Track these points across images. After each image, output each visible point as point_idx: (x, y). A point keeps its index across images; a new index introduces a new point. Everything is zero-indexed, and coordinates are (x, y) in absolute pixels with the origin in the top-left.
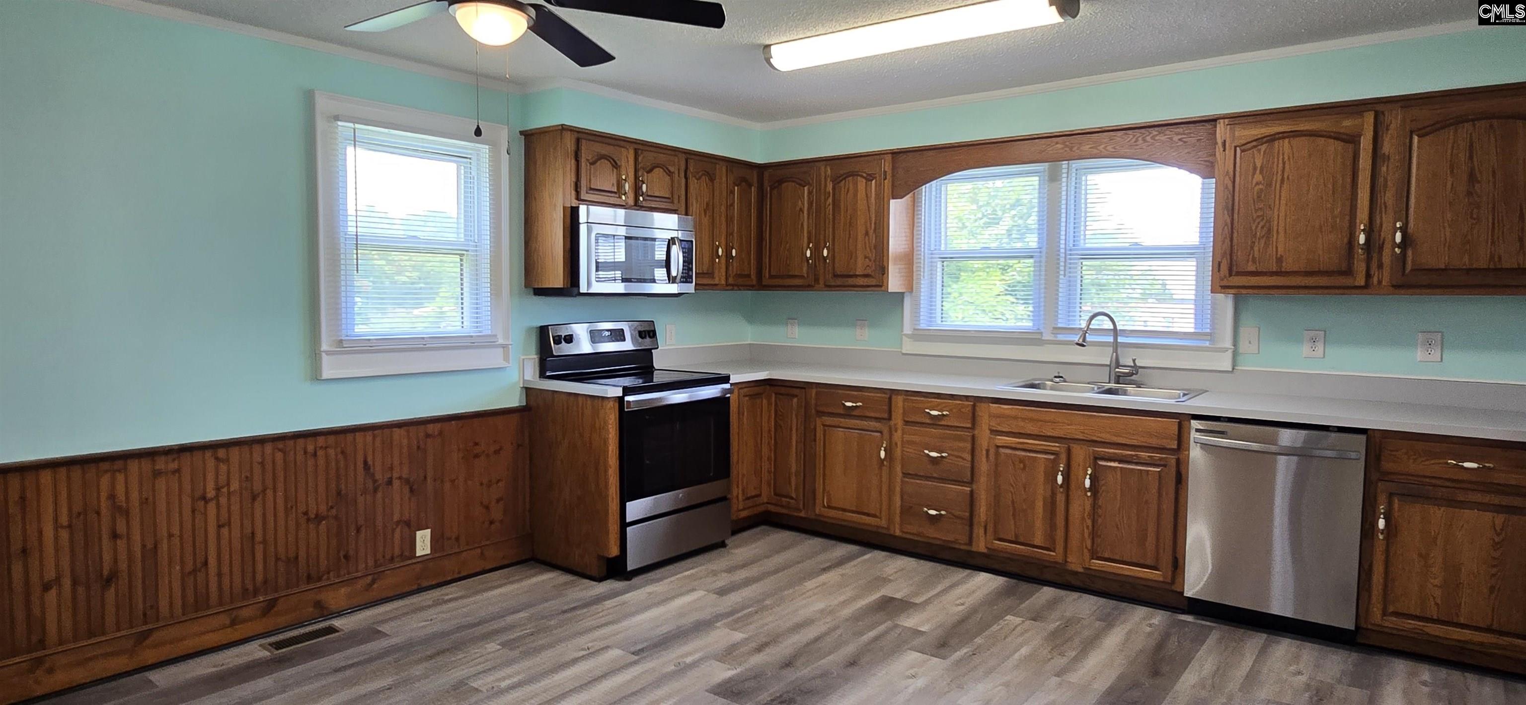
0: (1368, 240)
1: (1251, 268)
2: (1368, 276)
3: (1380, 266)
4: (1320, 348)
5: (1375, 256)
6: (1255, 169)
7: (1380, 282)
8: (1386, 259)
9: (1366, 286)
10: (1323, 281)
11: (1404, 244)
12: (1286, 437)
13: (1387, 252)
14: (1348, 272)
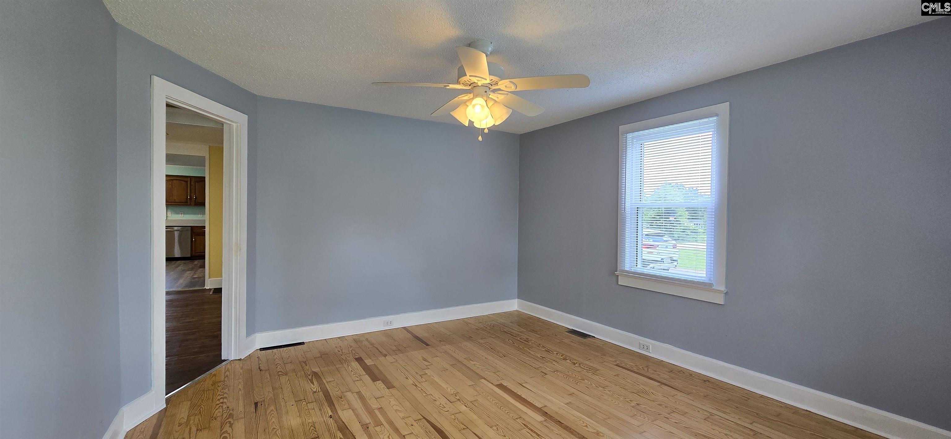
0: (190, 197)
1: (170, 201)
2: (190, 203)
3: (192, 202)
4: (183, 215)
5: (191, 200)
6: (169, 184)
7: (192, 205)
8: (193, 201)
9: (190, 205)
10: (183, 204)
11: (195, 198)
12: (176, 228)
13: (193, 199)
14: (187, 202)
